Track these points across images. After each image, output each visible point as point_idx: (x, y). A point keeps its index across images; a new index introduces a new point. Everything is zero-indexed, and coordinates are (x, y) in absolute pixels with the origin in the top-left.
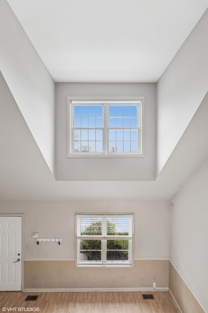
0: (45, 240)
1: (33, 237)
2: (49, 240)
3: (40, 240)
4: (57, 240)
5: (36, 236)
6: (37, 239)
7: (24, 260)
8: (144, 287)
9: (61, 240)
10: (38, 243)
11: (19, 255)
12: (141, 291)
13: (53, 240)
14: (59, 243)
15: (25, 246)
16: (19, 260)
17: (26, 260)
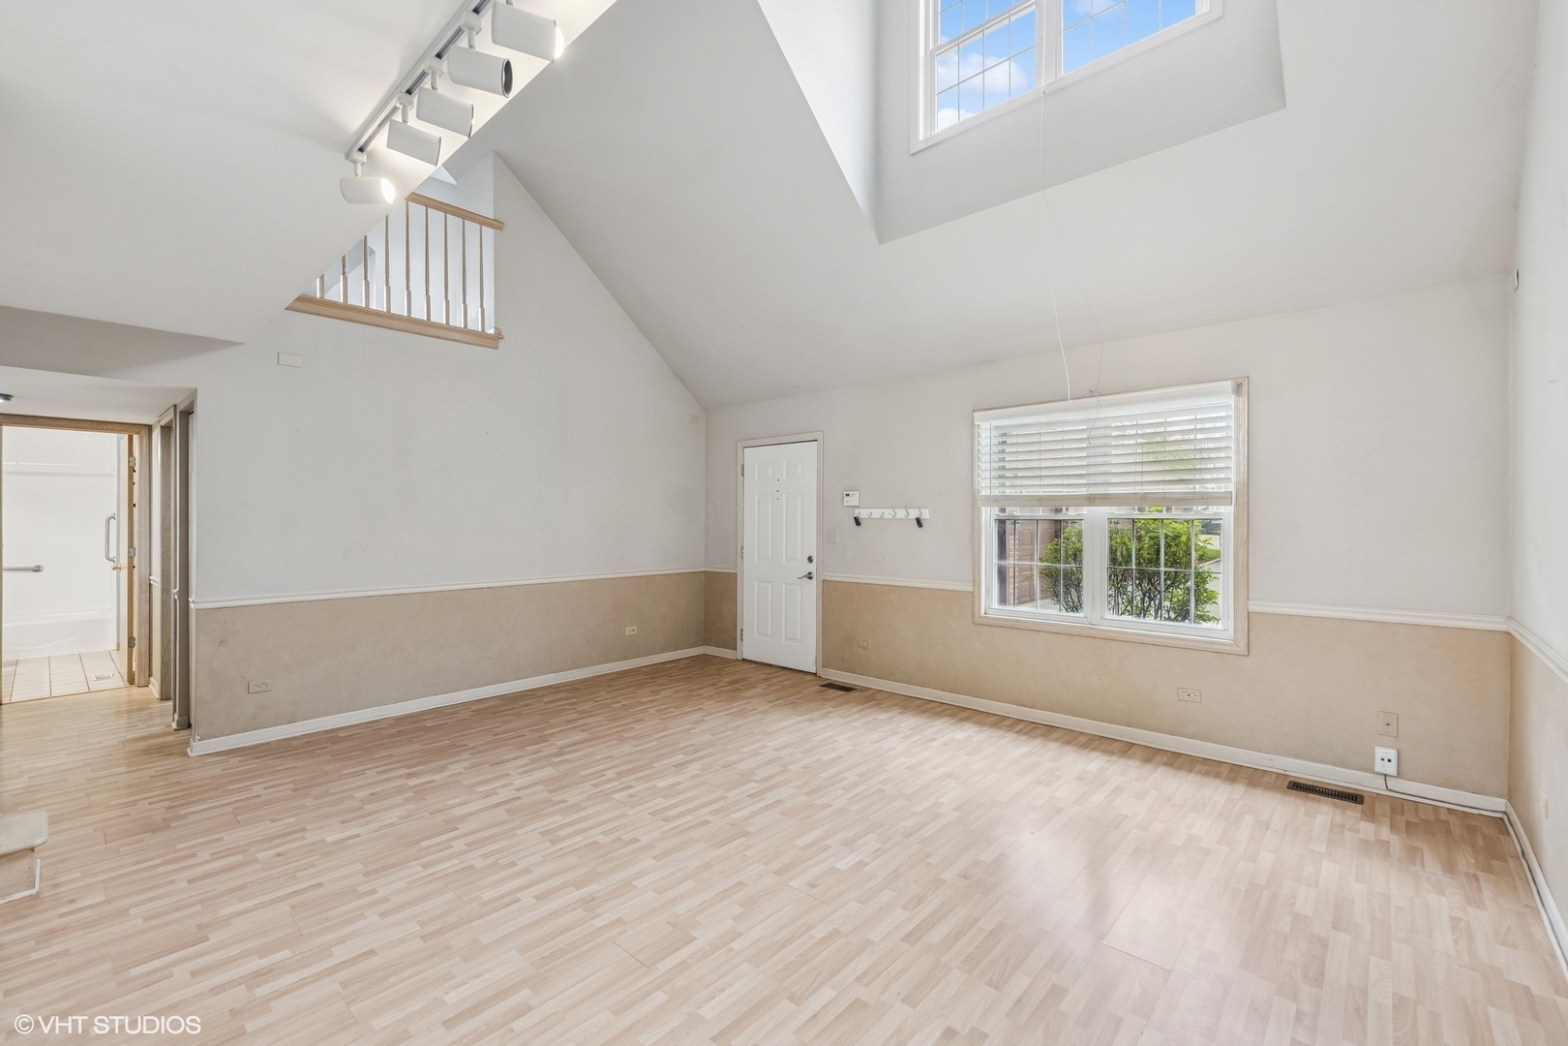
0: (876, 513)
1: (846, 504)
2: (888, 513)
3: (863, 514)
4: (914, 514)
5: (853, 500)
6: (857, 511)
7: (823, 578)
8: (1313, 760)
9: (925, 515)
10: (857, 522)
11: (810, 559)
12: (1287, 773)
13: (901, 513)
14: (919, 522)
15: (826, 535)
16: (810, 576)
17: (828, 578)
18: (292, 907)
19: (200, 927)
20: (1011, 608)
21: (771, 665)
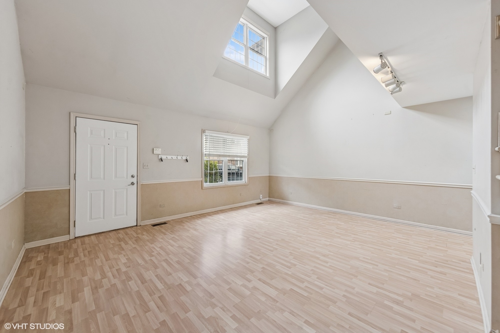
0: (169, 157)
1: (154, 153)
2: (174, 158)
3: (164, 157)
4: (184, 158)
5: (158, 152)
6: (160, 156)
7: (141, 183)
10: (161, 160)
11: (133, 177)
13: (180, 158)
14: (187, 160)
15: (142, 165)
16: (133, 184)
17: (144, 183)
18: (383, 284)
19: (411, 300)
20: (214, 183)
21: (103, 232)
